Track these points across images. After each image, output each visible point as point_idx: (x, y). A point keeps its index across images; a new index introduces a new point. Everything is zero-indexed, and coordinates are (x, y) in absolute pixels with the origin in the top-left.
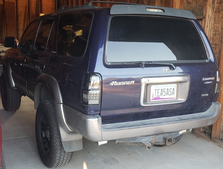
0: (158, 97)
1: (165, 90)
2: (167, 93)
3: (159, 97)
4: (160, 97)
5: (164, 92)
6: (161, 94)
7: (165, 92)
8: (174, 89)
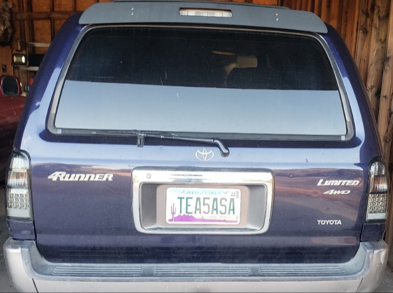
0: (187, 215)
1: (207, 201)
2: (215, 207)
3: (190, 215)
4: (193, 215)
5: (204, 204)
6: (196, 209)
7: (207, 206)
8: (232, 200)
